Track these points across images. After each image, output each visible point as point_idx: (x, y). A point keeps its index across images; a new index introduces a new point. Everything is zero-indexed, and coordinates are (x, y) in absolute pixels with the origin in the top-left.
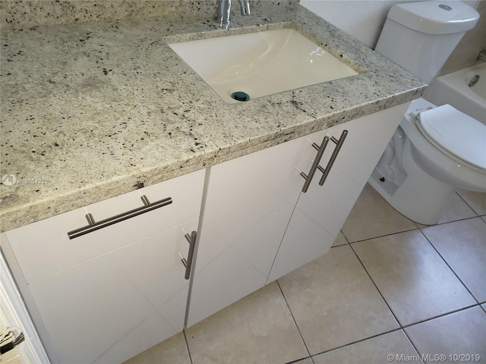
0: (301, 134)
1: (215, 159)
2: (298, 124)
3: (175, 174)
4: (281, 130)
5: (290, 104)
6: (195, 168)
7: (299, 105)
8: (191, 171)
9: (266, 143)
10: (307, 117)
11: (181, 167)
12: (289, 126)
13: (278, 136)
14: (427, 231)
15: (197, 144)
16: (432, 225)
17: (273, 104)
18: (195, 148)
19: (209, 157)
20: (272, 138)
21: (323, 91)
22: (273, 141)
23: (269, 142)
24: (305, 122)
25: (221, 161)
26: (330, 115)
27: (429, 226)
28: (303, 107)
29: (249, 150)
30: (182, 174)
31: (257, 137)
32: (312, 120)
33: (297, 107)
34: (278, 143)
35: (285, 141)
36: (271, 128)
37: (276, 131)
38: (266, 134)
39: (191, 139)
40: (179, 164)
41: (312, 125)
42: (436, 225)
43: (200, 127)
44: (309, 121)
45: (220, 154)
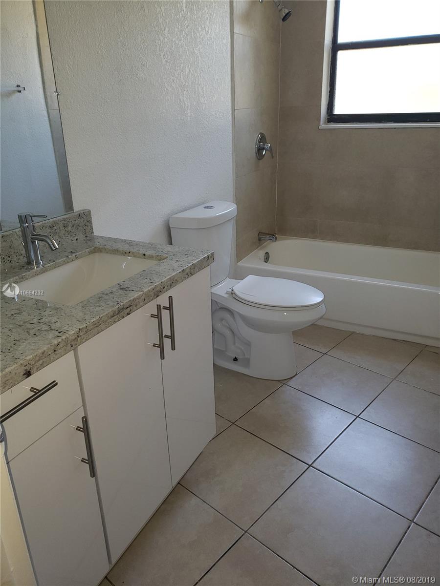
0: (138, 306)
1: (79, 339)
2: (132, 298)
3: (52, 359)
4: (121, 305)
5: (119, 290)
6: (65, 350)
7: (127, 289)
8: (63, 354)
9: (114, 318)
10: (137, 292)
11: (55, 351)
12: (125, 301)
13: (120, 310)
14: (292, 383)
15: (60, 333)
16: (294, 376)
17: (107, 294)
18: (59, 335)
19: (74, 338)
20: (117, 313)
21: (141, 276)
22: (118, 316)
23: (115, 317)
24: (136, 295)
25: (84, 341)
26: (153, 286)
27: (292, 378)
28: (130, 289)
29: (102, 326)
30: (57, 357)
31: (105, 314)
32: (141, 293)
33: (126, 290)
34: (123, 317)
35: (128, 314)
36: (113, 306)
37: (117, 307)
38: (111, 310)
39: (53, 332)
40: (52, 348)
41: (143, 297)
42: (296, 375)
43: (56, 323)
44: (139, 294)
45: (81, 334)
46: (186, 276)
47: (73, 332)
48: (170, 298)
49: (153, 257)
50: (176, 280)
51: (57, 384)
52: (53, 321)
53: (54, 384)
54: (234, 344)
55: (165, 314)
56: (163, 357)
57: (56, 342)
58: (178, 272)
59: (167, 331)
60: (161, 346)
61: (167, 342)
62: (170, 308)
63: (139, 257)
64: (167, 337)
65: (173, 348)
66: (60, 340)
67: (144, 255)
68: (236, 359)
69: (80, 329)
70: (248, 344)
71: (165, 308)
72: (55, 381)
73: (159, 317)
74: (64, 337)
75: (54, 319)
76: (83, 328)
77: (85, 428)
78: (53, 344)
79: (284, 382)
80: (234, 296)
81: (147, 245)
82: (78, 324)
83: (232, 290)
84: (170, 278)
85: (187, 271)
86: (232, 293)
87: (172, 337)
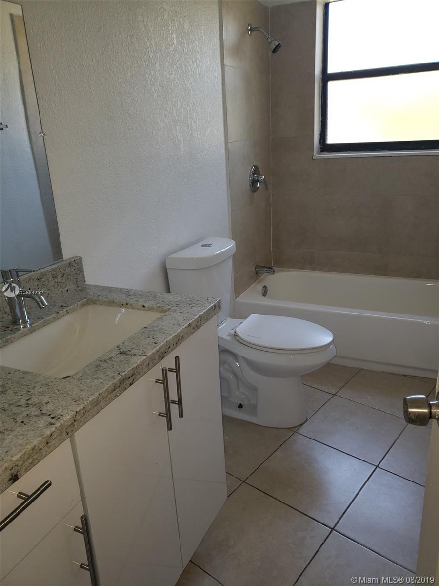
0: (142, 374)
1: (76, 423)
2: (134, 366)
3: (44, 453)
4: (122, 375)
5: (119, 355)
6: (60, 440)
7: (128, 353)
8: (57, 445)
9: (115, 392)
10: (139, 357)
11: (48, 443)
12: (127, 370)
13: (122, 382)
14: (303, 430)
15: (53, 418)
16: (304, 423)
17: (105, 361)
18: (53, 421)
19: (70, 423)
20: (118, 385)
21: (142, 335)
22: (120, 388)
23: (117, 390)
24: (139, 361)
25: (81, 424)
26: (157, 348)
27: (302, 425)
28: (133, 352)
29: (102, 404)
30: (50, 451)
31: (105, 389)
32: (145, 357)
33: (127, 355)
34: (125, 389)
35: (131, 385)
36: (113, 378)
37: (118, 378)
38: (111, 383)
39: (45, 417)
40: (45, 440)
41: (147, 362)
42: (307, 420)
43: (48, 405)
44: (142, 359)
45: (78, 417)
46: (193, 331)
47: (68, 417)
48: (177, 359)
49: (153, 309)
50: (182, 337)
51: (50, 484)
52: (43, 402)
53: (47, 485)
54: (239, 389)
55: (172, 376)
56: (170, 427)
57: (48, 432)
58: (184, 327)
59: (173, 396)
60: (168, 415)
61: (174, 408)
62: (177, 370)
63: (138, 309)
64: (173, 402)
65: (181, 415)
66: (53, 429)
67: (144, 306)
68: (241, 406)
69: (76, 412)
70: (254, 389)
71: (171, 370)
72: (48, 481)
73: (165, 382)
74: (58, 425)
75: (46, 399)
76: (80, 410)
77: (85, 528)
78: (45, 435)
79: (294, 429)
80: (237, 338)
81: (146, 294)
82: (75, 406)
83: (235, 332)
84: (176, 335)
85: (194, 325)
86: (235, 335)
87: (179, 403)
